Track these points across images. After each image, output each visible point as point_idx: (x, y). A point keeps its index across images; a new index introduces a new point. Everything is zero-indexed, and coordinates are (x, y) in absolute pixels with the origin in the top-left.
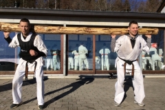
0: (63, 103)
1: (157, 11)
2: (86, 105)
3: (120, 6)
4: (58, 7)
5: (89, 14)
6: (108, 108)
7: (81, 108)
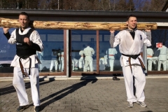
0: (67, 105)
1: (162, 10)
2: (90, 107)
3: (124, 6)
4: (61, 7)
5: (92, 14)
6: (112, 109)
7: (85, 110)
